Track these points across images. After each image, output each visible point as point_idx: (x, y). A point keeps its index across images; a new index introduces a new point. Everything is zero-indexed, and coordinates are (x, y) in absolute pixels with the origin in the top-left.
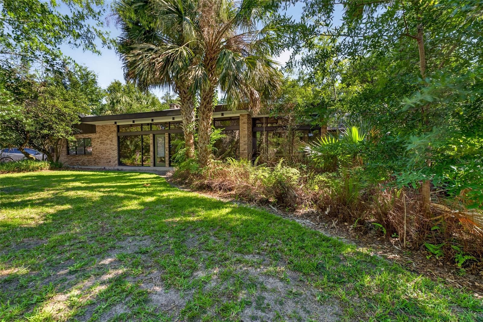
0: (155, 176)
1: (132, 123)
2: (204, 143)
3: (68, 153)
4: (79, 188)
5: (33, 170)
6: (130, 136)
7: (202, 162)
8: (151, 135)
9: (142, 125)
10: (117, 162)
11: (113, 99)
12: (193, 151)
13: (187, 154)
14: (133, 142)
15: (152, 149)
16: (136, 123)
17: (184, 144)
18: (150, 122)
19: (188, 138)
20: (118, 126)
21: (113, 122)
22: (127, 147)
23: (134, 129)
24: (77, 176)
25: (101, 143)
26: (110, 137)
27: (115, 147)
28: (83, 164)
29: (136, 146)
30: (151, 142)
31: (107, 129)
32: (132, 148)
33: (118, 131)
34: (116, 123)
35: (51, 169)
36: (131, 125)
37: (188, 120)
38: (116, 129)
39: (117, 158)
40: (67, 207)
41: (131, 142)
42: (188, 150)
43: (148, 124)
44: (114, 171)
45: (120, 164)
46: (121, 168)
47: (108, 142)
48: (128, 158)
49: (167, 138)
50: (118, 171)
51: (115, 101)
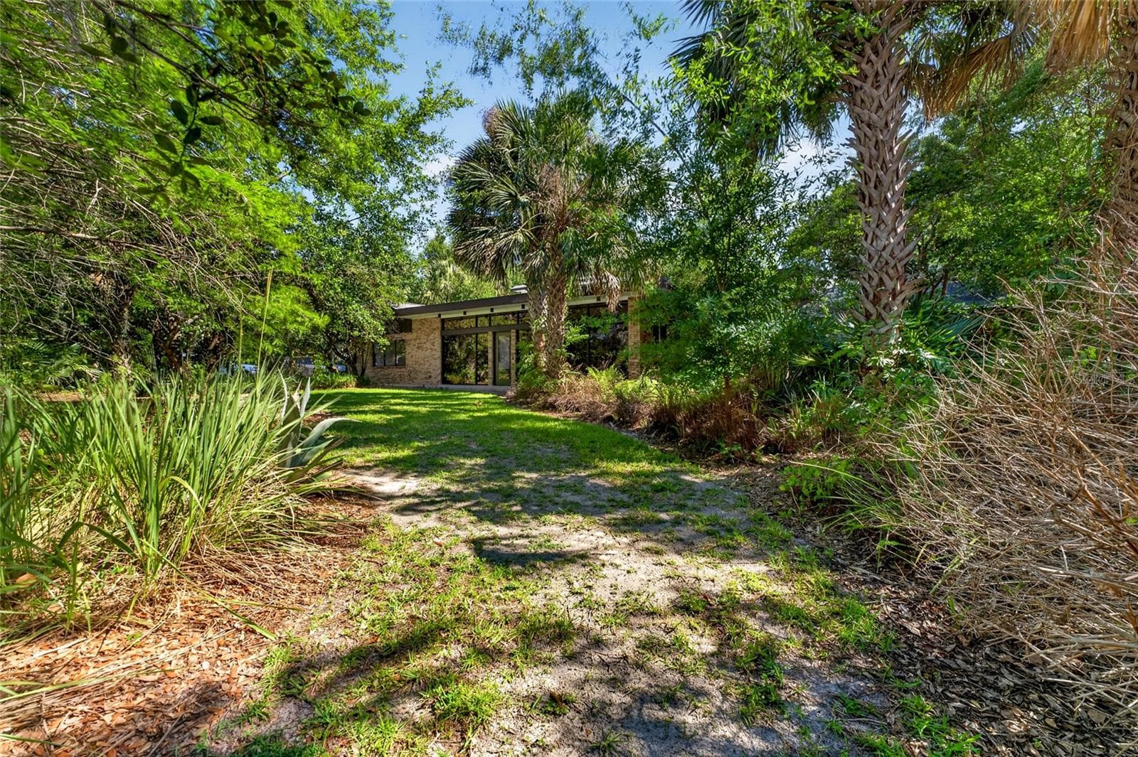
0: (491, 396)
1: (462, 315)
2: (554, 347)
3: (374, 365)
4: (403, 404)
5: (339, 386)
6: (460, 336)
7: (552, 374)
8: (490, 333)
9: (477, 317)
10: (439, 378)
11: (434, 270)
12: (543, 360)
13: (536, 363)
14: (464, 346)
15: (490, 356)
16: (468, 314)
17: (531, 349)
18: (488, 312)
19: (537, 339)
20: (443, 321)
21: (435, 315)
22: (454, 354)
23: (464, 324)
24: (394, 394)
25: (418, 348)
26: (431, 337)
27: (438, 354)
28: (394, 380)
29: (469, 352)
30: (490, 344)
31: (427, 325)
32: (462, 355)
33: (443, 328)
34: (440, 316)
35: (358, 386)
36: (461, 319)
37: (538, 313)
38: (439, 325)
39: (439, 371)
40: (400, 416)
41: (460, 344)
42: (536, 358)
43: (486, 316)
44: (437, 390)
45: (445, 381)
46: (444, 386)
47: (428, 345)
48: (457, 372)
49: (514, 338)
50: (441, 389)
51: (437, 273)
